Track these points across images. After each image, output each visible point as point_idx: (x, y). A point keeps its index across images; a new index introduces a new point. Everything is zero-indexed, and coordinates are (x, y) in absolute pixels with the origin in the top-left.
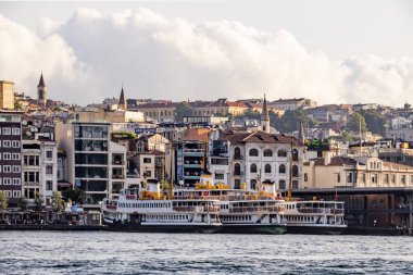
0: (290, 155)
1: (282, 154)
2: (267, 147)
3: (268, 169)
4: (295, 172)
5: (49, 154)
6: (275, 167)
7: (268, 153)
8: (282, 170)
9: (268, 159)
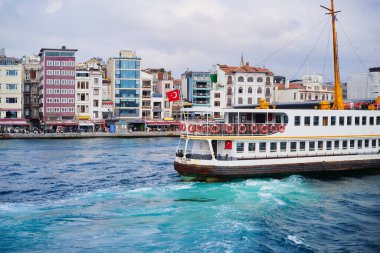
0: (265, 80)
1: (260, 80)
2: (250, 75)
3: (250, 91)
4: (268, 92)
5: (96, 80)
6: (255, 90)
7: (250, 80)
8: (259, 91)
9: (250, 84)
